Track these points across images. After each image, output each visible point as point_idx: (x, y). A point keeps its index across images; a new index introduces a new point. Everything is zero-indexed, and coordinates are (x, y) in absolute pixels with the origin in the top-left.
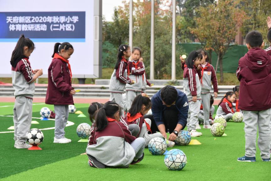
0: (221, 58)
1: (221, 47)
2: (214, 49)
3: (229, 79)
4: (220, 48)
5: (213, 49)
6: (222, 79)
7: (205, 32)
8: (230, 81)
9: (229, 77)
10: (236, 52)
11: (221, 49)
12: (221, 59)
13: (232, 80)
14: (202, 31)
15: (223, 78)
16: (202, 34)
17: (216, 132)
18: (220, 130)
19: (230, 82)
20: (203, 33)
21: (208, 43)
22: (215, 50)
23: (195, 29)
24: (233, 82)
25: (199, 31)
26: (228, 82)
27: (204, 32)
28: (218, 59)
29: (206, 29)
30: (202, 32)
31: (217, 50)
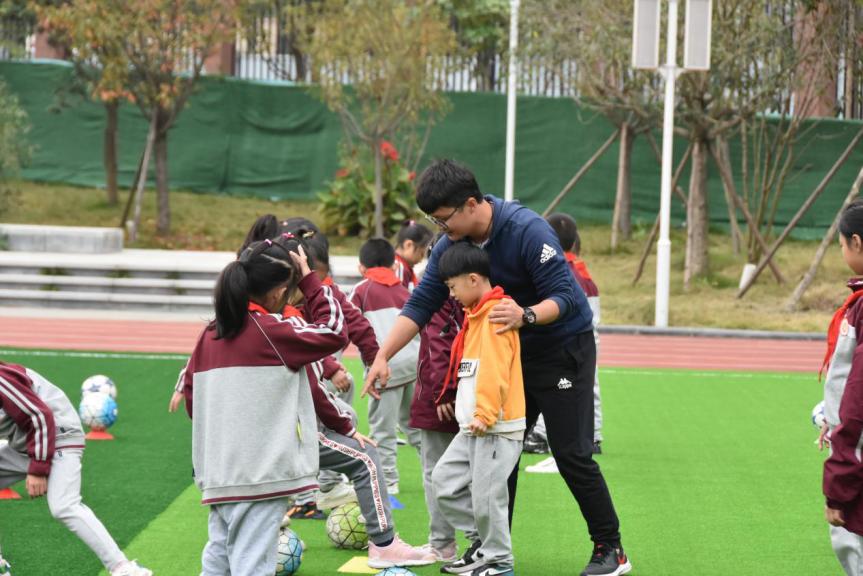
0: (162, 131)
1: (165, 88)
2: (135, 94)
3: (190, 222)
4: (159, 91)
5: (132, 99)
6: (165, 220)
7: (102, 24)
8: (196, 230)
9: (188, 212)
10: (212, 106)
11: (163, 95)
12: (161, 137)
13: (202, 224)
14: (89, 21)
15: (168, 215)
16: (89, 34)
17: (343, 537)
18: (353, 525)
19: (197, 234)
20: (93, 30)
21: (113, 70)
22: (139, 102)
23: (57, 12)
24: (206, 232)
25: (72, 17)
26: (190, 234)
27: (97, 25)
28: (151, 136)
29: (104, 13)
30: (87, 27)
31: (146, 101)
